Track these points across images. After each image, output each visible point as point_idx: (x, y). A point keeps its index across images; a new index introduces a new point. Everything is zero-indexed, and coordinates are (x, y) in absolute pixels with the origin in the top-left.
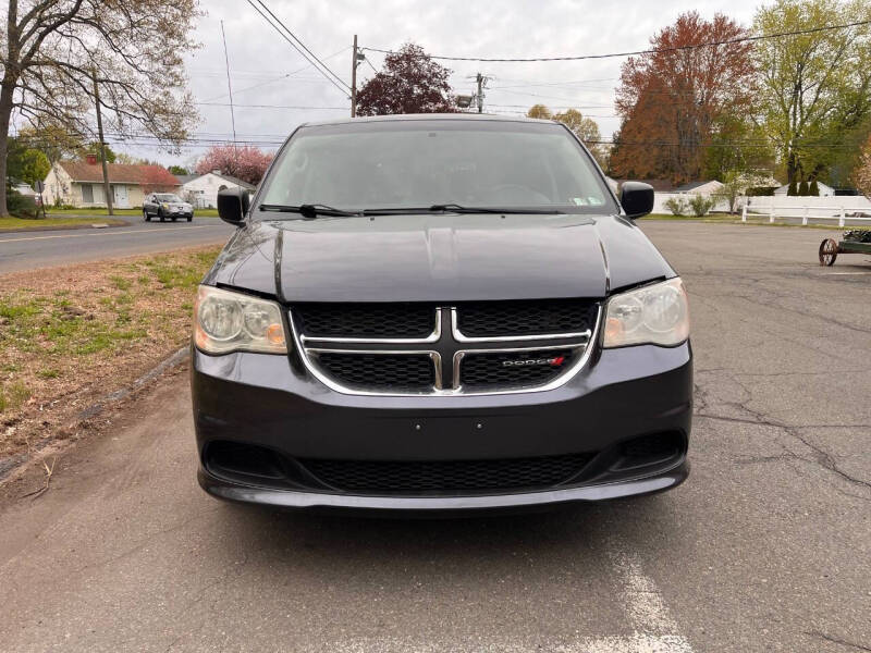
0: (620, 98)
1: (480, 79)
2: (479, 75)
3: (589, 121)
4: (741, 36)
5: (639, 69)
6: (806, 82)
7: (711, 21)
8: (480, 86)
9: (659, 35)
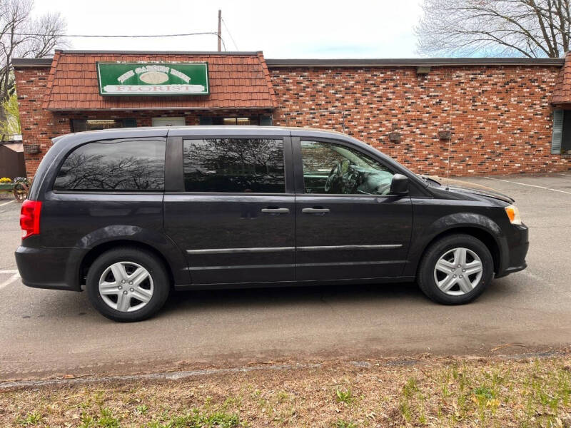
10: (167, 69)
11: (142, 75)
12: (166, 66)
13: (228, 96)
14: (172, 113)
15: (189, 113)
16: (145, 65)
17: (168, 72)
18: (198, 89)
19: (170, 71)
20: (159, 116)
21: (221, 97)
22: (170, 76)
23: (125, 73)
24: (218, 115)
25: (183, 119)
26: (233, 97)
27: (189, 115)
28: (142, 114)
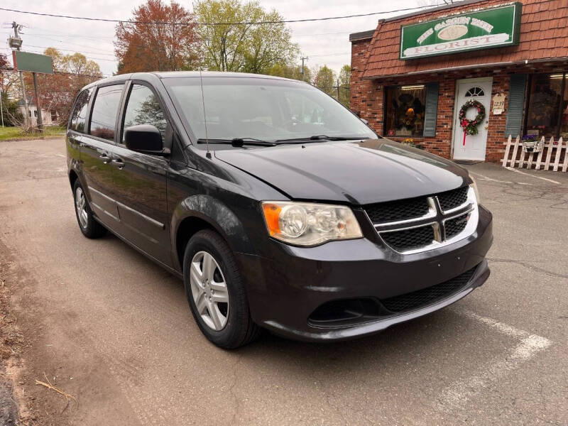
0: (117, 48)
1: (15, 26)
2: (14, 23)
3: (92, 62)
4: (188, 17)
5: (127, 30)
6: (228, 50)
7: (169, 5)
8: (15, 31)
9: (138, 10)
10: (467, 20)
11: (441, 32)
12: (467, 16)
13: (543, 44)
14: (479, 73)
15: (499, 71)
16: (444, 20)
17: (468, 23)
18: (502, 39)
19: (471, 21)
20: (464, 78)
21: (535, 46)
22: (470, 27)
23: (424, 32)
24: (536, 71)
25: (491, 78)
26: (551, 44)
27: (500, 73)
28: (446, 76)
